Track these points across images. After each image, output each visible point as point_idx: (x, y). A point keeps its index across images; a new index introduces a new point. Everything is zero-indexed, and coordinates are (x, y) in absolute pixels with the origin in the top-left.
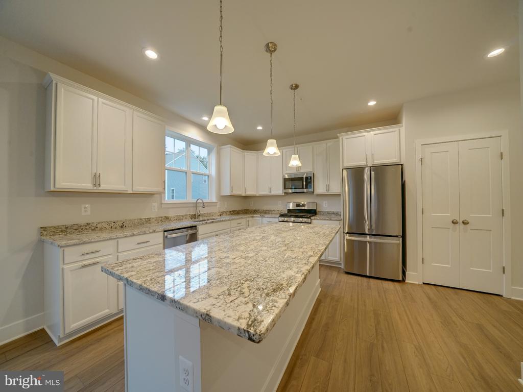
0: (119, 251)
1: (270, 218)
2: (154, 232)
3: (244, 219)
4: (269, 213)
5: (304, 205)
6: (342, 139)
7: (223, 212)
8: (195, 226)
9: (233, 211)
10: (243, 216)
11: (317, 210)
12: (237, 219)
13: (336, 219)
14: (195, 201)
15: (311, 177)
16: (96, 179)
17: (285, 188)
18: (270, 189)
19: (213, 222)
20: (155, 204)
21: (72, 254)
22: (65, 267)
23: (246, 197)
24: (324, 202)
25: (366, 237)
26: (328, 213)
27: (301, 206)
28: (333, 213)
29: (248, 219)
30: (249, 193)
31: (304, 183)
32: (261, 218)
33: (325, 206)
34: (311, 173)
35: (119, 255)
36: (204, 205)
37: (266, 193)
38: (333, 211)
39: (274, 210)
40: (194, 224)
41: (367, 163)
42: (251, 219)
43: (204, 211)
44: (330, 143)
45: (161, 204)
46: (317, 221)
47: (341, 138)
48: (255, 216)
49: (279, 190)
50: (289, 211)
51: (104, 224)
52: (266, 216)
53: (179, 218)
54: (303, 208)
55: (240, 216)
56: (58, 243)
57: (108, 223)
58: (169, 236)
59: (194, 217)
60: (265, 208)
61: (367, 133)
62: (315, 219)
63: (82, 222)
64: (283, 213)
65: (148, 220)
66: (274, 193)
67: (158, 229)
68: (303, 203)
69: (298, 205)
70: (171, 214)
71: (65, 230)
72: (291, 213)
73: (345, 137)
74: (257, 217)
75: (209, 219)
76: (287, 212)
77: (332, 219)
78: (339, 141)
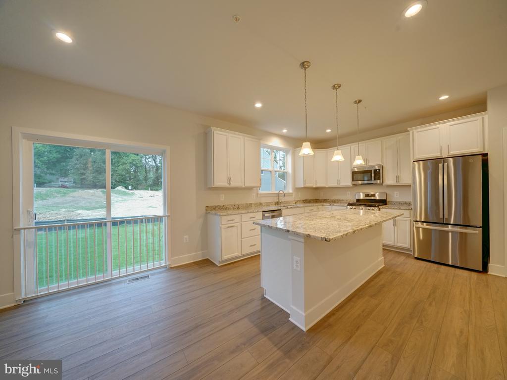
0: (242, 221)
1: (339, 206)
2: (258, 212)
3: (316, 207)
4: (338, 203)
5: (373, 195)
6: (413, 132)
7: (298, 201)
8: (280, 210)
9: (305, 200)
10: (315, 204)
11: (388, 200)
12: (310, 206)
13: (406, 208)
14: (277, 192)
15: (379, 170)
16: (229, 180)
17: (353, 180)
18: (339, 181)
19: (292, 208)
20: (254, 194)
21: (224, 219)
22: (222, 226)
23: (317, 188)
24: (395, 193)
25: (448, 227)
26: (399, 203)
27: (370, 196)
28: (406, 203)
29: (318, 207)
30: (319, 185)
31: (373, 175)
32: (330, 207)
33: (396, 196)
34: (379, 166)
35: (242, 223)
36: (284, 195)
37: (335, 184)
38: (405, 201)
39: (343, 200)
40: (279, 208)
41: (441, 154)
42: (321, 207)
43: (283, 199)
44: (400, 136)
45: (257, 194)
46: (385, 210)
47: (411, 132)
48: (325, 204)
49: (347, 181)
50: (358, 200)
51: (230, 206)
52: (335, 205)
53: (268, 204)
54: (373, 198)
55: (312, 204)
56: (219, 214)
57: (232, 205)
58: (266, 215)
59: (277, 203)
60: (335, 198)
61: (441, 125)
62: (383, 208)
63: (221, 204)
64: (352, 202)
65: (251, 205)
66: (342, 184)
67: (260, 210)
68: (372, 193)
69: (367, 195)
70: (263, 201)
71: (215, 208)
72: (359, 203)
73: (415, 131)
74: (327, 206)
75: (288, 206)
76: (355, 202)
77: (402, 208)
78: (409, 134)
